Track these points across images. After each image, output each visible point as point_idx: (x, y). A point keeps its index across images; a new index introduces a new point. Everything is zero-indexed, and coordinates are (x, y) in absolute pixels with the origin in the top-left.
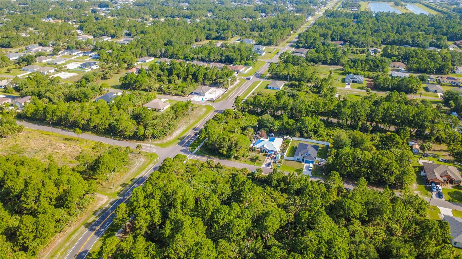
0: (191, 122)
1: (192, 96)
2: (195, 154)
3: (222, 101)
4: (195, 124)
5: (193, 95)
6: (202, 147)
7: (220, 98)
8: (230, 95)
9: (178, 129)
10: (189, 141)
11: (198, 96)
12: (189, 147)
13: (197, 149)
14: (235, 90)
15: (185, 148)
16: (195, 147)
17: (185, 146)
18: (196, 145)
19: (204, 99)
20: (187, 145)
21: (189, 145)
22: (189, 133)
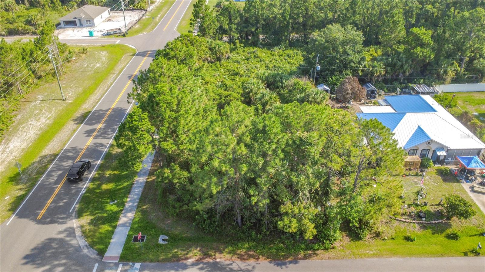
0: (70, 95)
1: (61, 31)
3: (145, 33)
4: (84, 101)
5: (61, 28)
6: (143, 199)
7: (137, 26)
8: (157, 19)
9: (16, 129)
11: (76, 30)
12: (79, 214)
13: (123, 220)
14: (164, 10)
16: (112, 207)
18: (112, 195)
19: (95, 34)
20: (68, 205)
21: (76, 206)
22: (67, 138)
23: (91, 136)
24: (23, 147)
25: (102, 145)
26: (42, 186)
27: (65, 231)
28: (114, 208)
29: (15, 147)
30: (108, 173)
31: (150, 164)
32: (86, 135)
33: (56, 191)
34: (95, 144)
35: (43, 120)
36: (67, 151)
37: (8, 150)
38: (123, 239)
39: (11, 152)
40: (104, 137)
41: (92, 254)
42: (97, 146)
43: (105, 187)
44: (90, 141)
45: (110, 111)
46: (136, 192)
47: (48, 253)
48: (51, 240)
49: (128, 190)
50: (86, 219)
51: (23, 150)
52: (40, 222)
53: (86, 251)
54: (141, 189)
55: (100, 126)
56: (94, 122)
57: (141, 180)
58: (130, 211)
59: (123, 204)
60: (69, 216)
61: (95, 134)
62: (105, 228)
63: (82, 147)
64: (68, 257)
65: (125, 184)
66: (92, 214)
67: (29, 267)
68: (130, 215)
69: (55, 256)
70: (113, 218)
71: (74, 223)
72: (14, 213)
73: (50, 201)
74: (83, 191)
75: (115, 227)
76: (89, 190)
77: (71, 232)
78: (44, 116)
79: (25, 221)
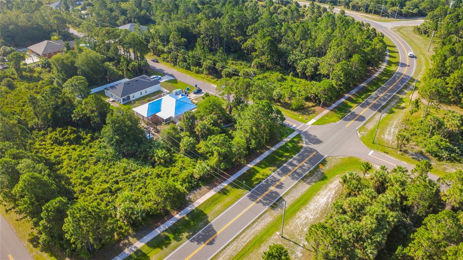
2: (293, 130)
6: (278, 142)
10: (300, 161)
12: (302, 147)
13: (289, 140)
15: (312, 146)
17: (311, 151)
20: (304, 152)
21: (302, 150)
22: (294, 189)
23: (281, 183)
24: (319, 197)
25: (279, 174)
26: (313, 165)
27: (308, 144)
28: (289, 144)
29: (323, 198)
30: (284, 159)
31: (265, 153)
32: (283, 185)
33: (308, 159)
34: (282, 176)
35: (303, 216)
36: (297, 179)
37: (327, 197)
38: (291, 135)
39: (325, 196)
40: (275, 178)
41: (302, 135)
42: (281, 174)
43: (288, 154)
44: (283, 179)
45: (258, 200)
46: (278, 146)
47: (315, 141)
48: (313, 144)
49: (281, 148)
50: (300, 145)
51: (319, 195)
52: (316, 151)
53: (304, 137)
54: (276, 146)
55: (272, 188)
56: (274, 195)
57: (273, 149)
58: (285, 141)
59: (286, 144)
60: (306, 148)
61: (278, 183)
62: (295, 140)
63: (289, 177)
64: (309, 138)
65: (280, 151)
66: (298, 145)
67: (321, 140)
68: (285, 140)
69: (313, 139)
70: (291, 141)
71: (304, 145)
72: (325, 159)
73: (311, 156)
74: (297, 155)
75: (292, 139)
76: (295, 154)
77: (306, 143)
78: (301, 221)
79: (321, 153)
